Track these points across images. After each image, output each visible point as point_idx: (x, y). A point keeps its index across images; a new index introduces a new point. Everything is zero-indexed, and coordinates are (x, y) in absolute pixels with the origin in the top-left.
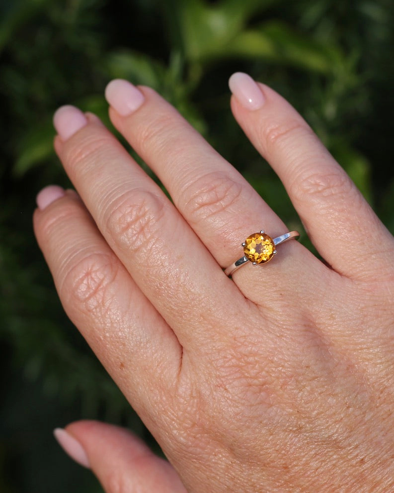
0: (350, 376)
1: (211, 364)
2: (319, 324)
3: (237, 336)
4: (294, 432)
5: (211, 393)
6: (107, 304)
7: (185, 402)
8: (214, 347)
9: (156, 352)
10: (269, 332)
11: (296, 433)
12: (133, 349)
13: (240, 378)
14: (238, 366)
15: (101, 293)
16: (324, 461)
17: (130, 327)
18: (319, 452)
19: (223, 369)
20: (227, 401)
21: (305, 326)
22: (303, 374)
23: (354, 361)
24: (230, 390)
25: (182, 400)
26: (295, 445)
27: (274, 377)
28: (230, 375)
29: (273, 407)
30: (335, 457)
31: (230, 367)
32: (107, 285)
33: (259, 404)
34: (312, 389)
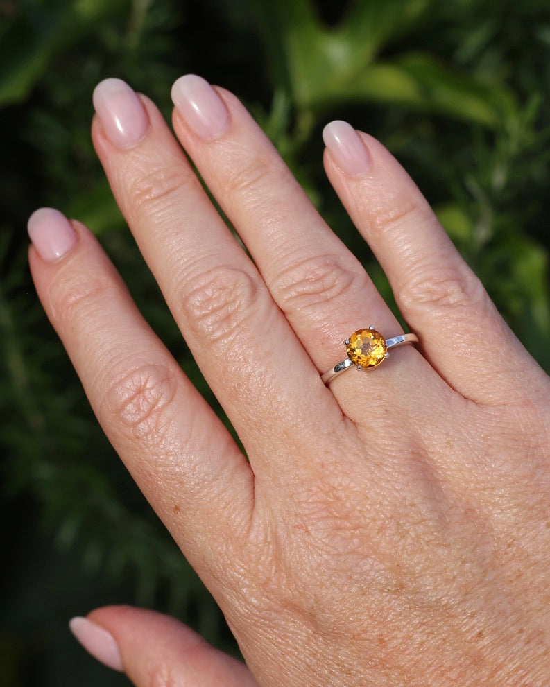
0: (468, 523)
1: (291, 497)
2: (433, 453)
3: (325, 462)
4: (394, 593)
5: (289, 535)
6: (161, 431)
7: (259, 550)
8: (297, 475)
9: (224, 491)
10: (367, 459)
11: (396, 594)
12: (193, 489)
13: (327, 517)
14: (324, 502)
15: (154, 416)
16: (432, 633)
17: (190, 461)
18: (425, 621)
19: (304, 505)
20: (307, 547)
21: (413, 453)
22: (407, 515)
23: (474, 504)
24: (313, 533)
25: (253, 549)
26: (394, 611)
27: (369, 518)
28: (314, 513)
29: (368, 559)
30: (445, 628)
31: (313, 503)
32: (164, 406)
33: (348, 553)
34: (418, 536)
